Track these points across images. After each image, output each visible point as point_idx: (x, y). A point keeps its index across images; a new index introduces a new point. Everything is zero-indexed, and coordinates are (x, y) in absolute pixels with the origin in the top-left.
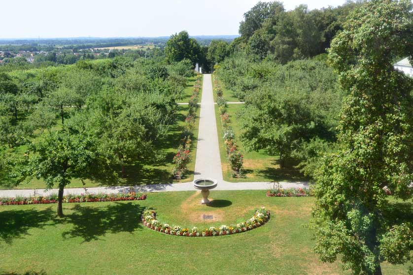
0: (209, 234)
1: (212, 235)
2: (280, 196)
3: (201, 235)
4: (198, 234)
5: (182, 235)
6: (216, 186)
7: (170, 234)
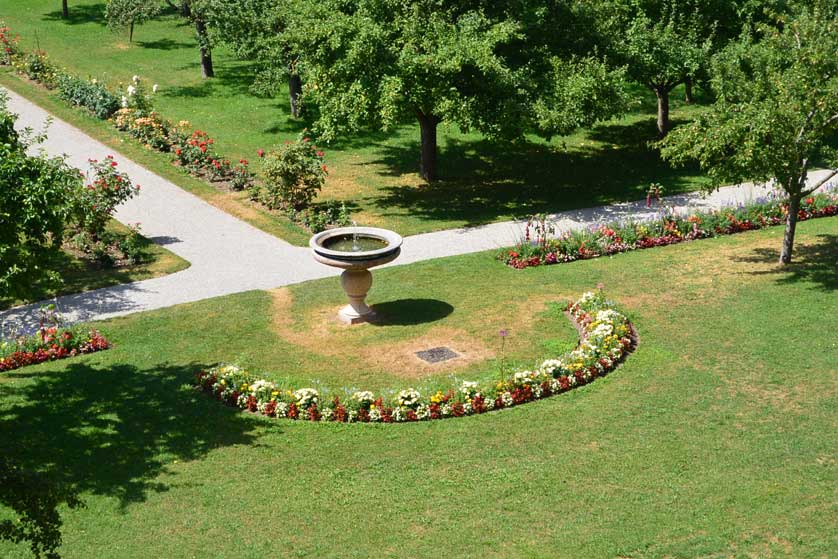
0: (523, 395)
1: (532, 398)
2: (554, 262)
3: (499, 405)
4: (489, 402)
5: (440, 416)
6: (396, 252)
7: (392, 420)
